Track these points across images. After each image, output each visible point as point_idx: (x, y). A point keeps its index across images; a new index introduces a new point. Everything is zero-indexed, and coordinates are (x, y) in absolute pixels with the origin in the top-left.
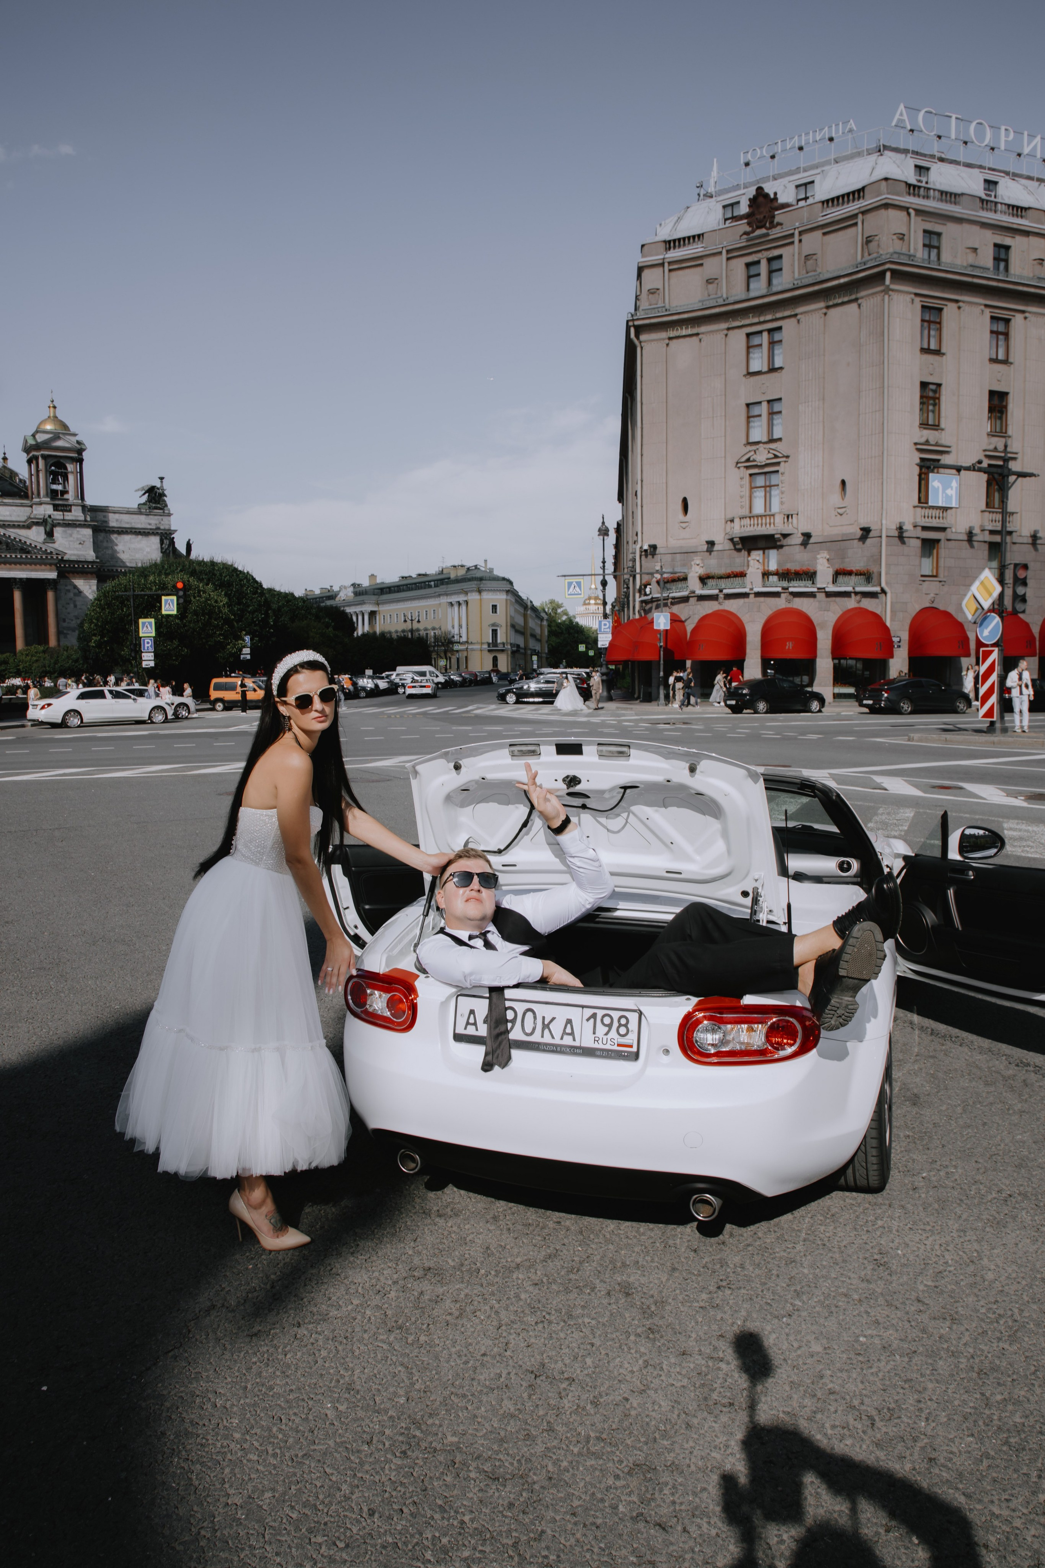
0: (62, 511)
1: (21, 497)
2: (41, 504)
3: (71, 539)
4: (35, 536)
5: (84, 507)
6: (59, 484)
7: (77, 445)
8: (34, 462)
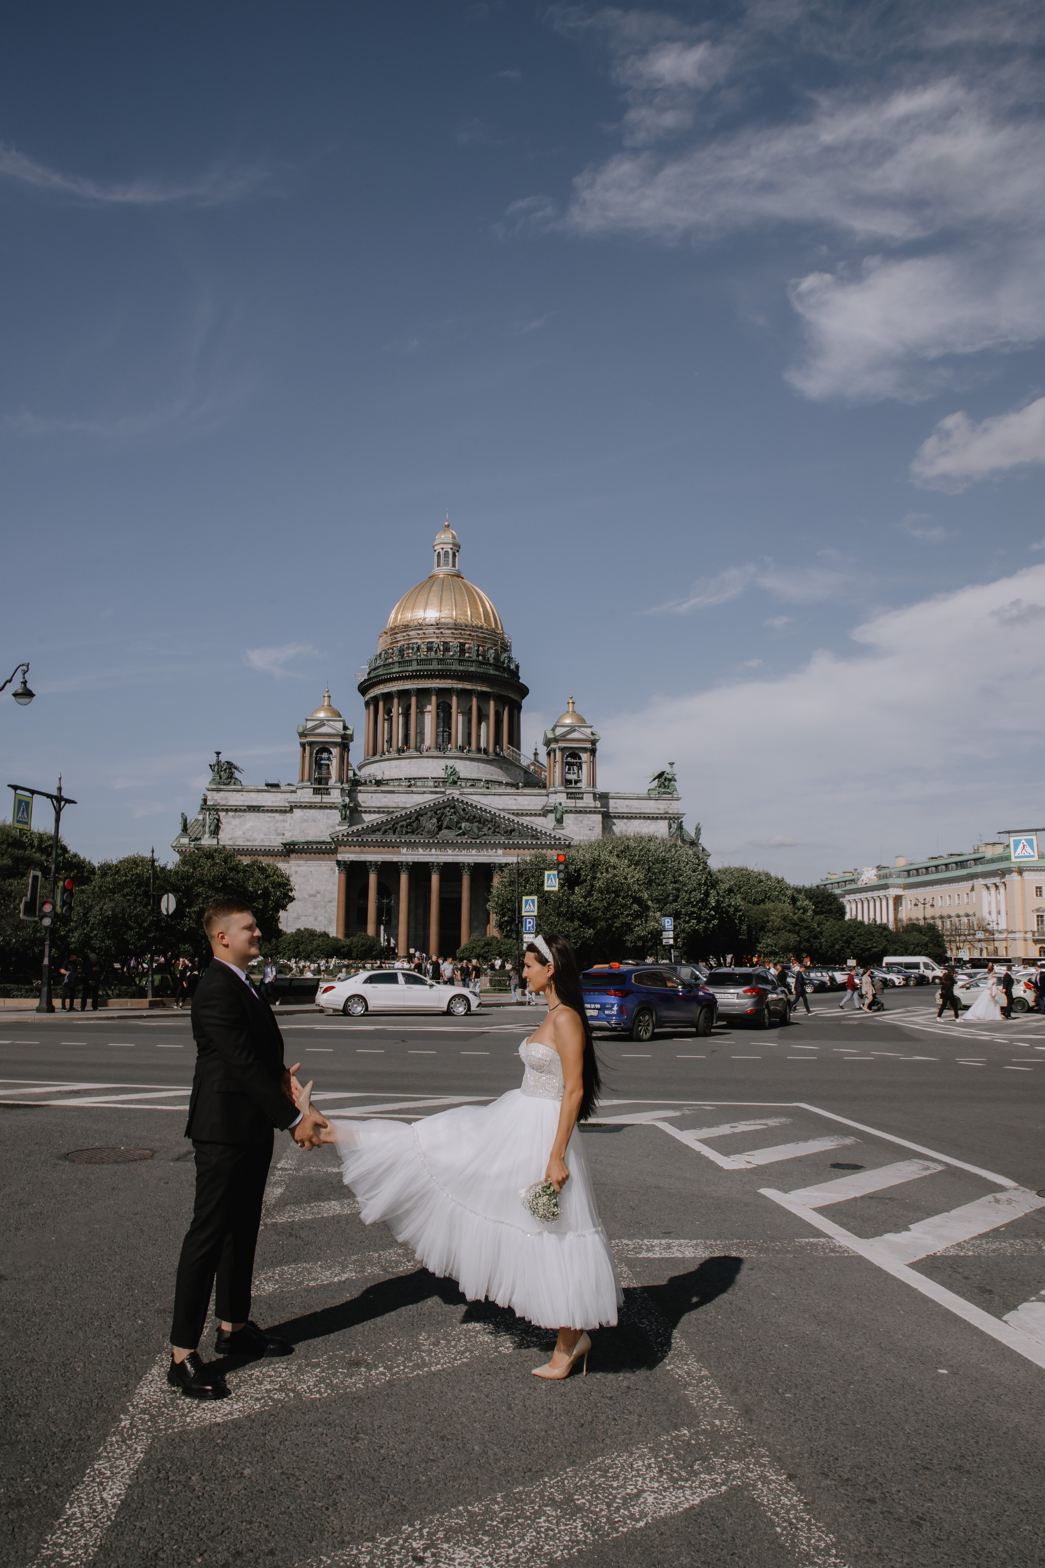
0: (575, 798)
1: (539, 787)
2: (556, 793)
3: (582, 825)
4: (546, 824)
5: (594, 794)
6: (574, 774)
7: (591, 736)
8: (552, 754)
